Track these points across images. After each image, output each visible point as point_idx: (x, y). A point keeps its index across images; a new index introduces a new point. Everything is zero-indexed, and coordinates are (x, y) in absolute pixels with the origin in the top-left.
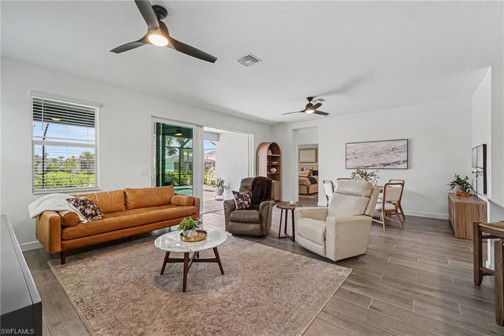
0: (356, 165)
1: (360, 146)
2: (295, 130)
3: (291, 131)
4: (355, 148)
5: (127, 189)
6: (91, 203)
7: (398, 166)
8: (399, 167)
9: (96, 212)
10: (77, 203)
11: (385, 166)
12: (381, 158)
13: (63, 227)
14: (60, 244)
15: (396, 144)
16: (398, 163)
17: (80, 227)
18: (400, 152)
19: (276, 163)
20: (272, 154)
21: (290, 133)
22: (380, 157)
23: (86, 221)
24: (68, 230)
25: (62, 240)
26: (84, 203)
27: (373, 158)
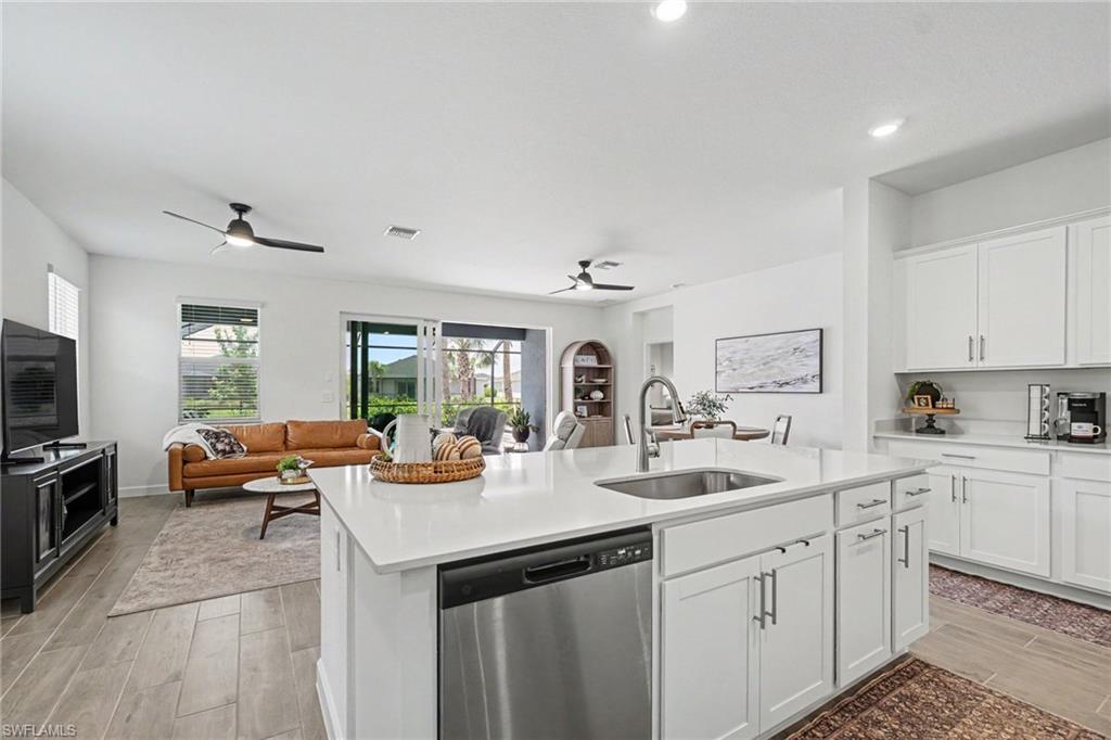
0: (732, 386)
1: (740, 345)
2: (643, 314)
3: (631, 316)
4: (732, 349)
5: (290, 422)
6: (227, 436)
7: (804, 386)
8: (806, 388)
9: (232, 448)
10: (207, 434)
11: (781, 386)
12: (776, 370)
13: (185, 462)
14: (180, 482)
15: (800, 339)
16: (804, 380)
17: (205, 464)
18: (807, 356)
19: (604, 380)
20: (599, 363)
21: (630, 321)
22: (773, 367)
23: (213, 458)
24: (189, 465)
25: (184, 477)
26: (217, 436)
27: (761, 370)
